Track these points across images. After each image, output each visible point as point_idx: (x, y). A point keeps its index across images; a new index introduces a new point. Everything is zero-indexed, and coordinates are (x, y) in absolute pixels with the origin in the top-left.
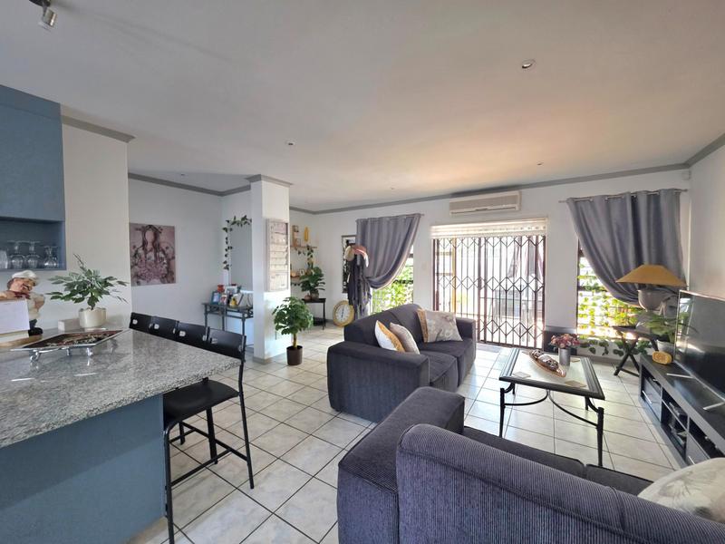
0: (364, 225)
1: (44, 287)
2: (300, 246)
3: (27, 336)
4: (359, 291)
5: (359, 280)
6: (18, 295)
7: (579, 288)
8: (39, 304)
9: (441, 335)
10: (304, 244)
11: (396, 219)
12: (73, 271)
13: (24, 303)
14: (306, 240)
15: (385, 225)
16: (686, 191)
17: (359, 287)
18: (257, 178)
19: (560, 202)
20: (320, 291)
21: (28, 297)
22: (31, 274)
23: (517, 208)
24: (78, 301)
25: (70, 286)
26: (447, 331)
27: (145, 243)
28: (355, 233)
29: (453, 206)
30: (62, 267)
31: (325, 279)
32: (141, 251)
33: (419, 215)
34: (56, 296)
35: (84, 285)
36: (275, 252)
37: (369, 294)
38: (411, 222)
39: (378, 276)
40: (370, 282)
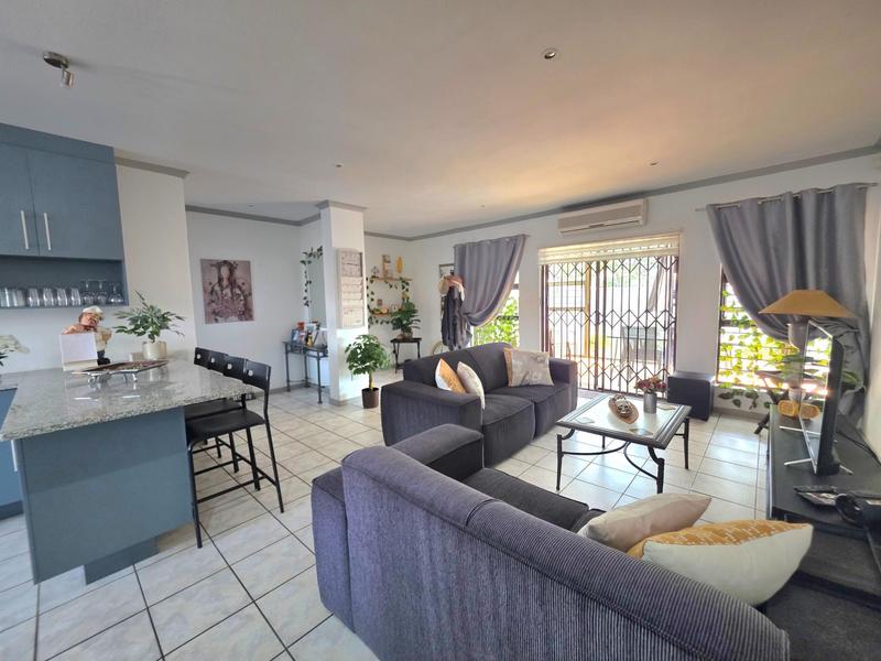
0: (461, 251)
1: (110, 322)
2: (391, 278)
3: (96, 365)
4: (455, 330)
5: (455, 317)
6: (87, 328)
7: (723, 323)
8: (106, 337)
9: (527, 378)
10: (396, 275)
11: (497, 242)
12: (135, 307)
13: (92, 335)
14: (400, 272)
15: (485, 250)
16: (875, 184)
17: (455, 325)
18: (324, 204)
19: (697, 210)
20: (413, 330)
21: (95, 330)
22: (98, 310)
23: (641, 223)
24: (140, 334)
25: (134, 321)
26: (535, 374)
27: (220, 280)
28: (452, 262)
29: (563, 223)
30: (124, 303)
31: (419, 315)
32: (217, 288)
33: (524, 237)
34: (121, 329)
35: (145, 319)
36: (347, 285)
37: (468, 333)
38: (515, 245)
39: (479, 310)
40: (470, 318)
